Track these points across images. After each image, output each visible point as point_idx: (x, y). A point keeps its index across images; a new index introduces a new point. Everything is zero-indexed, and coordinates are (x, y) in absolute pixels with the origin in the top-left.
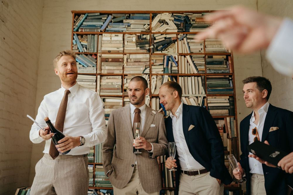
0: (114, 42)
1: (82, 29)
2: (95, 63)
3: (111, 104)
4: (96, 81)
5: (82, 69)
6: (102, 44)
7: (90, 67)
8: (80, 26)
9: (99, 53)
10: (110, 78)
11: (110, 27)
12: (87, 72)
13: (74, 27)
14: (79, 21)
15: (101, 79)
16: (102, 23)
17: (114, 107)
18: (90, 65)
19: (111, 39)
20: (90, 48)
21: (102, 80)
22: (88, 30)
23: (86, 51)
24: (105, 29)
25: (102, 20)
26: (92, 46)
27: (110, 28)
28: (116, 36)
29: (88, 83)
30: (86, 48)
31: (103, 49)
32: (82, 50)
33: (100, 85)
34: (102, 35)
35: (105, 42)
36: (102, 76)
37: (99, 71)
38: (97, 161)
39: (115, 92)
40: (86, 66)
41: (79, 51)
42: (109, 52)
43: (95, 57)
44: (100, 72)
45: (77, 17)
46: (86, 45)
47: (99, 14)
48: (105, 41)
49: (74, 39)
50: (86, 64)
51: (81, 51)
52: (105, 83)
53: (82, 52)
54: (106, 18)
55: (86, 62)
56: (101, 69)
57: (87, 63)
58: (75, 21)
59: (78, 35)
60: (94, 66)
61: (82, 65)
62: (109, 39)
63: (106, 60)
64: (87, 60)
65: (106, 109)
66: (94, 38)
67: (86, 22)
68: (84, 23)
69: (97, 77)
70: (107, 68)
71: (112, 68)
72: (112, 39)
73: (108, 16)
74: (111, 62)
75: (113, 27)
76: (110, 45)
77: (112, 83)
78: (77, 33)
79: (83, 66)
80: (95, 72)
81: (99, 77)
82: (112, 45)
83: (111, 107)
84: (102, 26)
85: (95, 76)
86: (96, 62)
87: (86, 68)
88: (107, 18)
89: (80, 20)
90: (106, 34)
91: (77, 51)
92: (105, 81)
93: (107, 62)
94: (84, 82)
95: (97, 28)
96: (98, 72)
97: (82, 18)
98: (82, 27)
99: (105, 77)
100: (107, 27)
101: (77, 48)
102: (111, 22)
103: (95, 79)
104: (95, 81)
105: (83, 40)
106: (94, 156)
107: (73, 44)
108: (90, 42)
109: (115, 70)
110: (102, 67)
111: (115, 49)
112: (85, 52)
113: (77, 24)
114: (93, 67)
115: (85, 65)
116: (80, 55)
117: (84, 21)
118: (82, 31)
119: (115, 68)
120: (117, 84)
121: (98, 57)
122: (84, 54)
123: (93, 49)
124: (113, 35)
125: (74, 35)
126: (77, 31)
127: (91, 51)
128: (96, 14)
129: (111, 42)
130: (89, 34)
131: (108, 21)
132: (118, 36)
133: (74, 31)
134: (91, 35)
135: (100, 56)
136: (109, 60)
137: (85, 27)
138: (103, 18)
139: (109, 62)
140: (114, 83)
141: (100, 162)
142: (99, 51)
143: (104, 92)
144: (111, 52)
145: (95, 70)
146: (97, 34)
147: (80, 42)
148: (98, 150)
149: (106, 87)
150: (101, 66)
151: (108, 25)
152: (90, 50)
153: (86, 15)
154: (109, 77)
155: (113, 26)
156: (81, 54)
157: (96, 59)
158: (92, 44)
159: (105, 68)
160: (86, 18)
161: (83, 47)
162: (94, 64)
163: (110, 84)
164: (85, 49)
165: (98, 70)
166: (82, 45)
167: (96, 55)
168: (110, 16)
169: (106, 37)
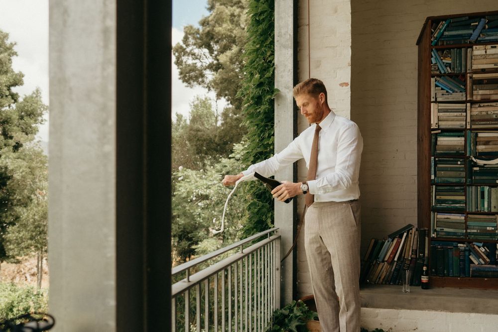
0: (491, 56)
1: (443, 41)
2: (463, 87)
3: (486, 140)
4: (466, 112)
5: (447, 96)
6: (473, 60)
7: (457, 92)
8: (440, 37)
9: (469, 73)
10: (484, 106)
11: (484, 35)
12: (453, 99)
13: (432, 40)
14: (438, 30)
15: (471, 107)
16: (471, 31)
17: (490, 143)
18: (456, 90)
19: (486, 52)
20: (455, 66)
21: (473, 109)
22: (452, 42)
23: (450, 71)
24: (477, 39)
25: (471, 27)
26: (458, 64)
27: (484, 37)
28: (492, 47)
29: (455, 114)
30: (450, 68)
31: (475, 67)
32: (445, 71)
33: (471, 116)
34: (472, 47)
35: (477, 57)
36: (473, 103)
37: (470, 97)
38: (469, 209)
39: (492, 124)
40: (451, 92)
41: (440, 72)
42: (483, 71)
43: (463, 80)
44: (471, 99)
45: (434, 24)
46: (450, 64)
47: (467, 18)
48: (477, 55)
49: (432, 57)
50: (450, 89)
51: (443, 72)
52: (477, 113)
53: (445, 73)
54: (477, 24)
55: (451, 87)
56: (472, 95)
57: (453, 88)
58: (433, 30)
59: (437, 50)
60: (462, 90)
61: (445, 91)
62: (483, 52)
63: (479, 83)
64: (451, 83)
65: (480, 146)
66: (460, 53)
67: (448, 31)
68: (446, 33)
69: (466, 106)
70: (481, 92)
71: (487, 92)
72: (488, 53)
73: (480, 21)
74: (486, 84)
75: (489, 36)
76: (485, 61)
77: (487, 112)
78: (437, 47)
79: (447, 92)
80: (464, 99)
81: (469, 104)
82: (488, 61)
83: (487, 143)
84: (472, 34)
85: (465, 105)
86: (465, 85)
87: (451, 94)
88: (479, 23)
89: (440, 29)
90: (478, 47)
91: (438, 72)
92: (476, 110)
93: (480, 85)
94: (449, 112)
95: (464, 38)
96: (468, 99)
97: (442, 26)
98: (442, 39)
99: (477, 106)
100: (479, 36)
101: (437, 69)
102: (484, 28)
103: (465, 107)
104: (464, 110)
105: (445, 57)
106: (466, 203)
107: (432, 63)
108: (455, 58)
109: (492, 95)
110: (474, 91)
111: (492, 66)
112: (449, 73)
113: (435, 36)
114: (461, 92)
115: (449, 91)
116: (442, 77)
117: (445, 30)
118: (443, 44)
119: (492, 92)
120: (494, 114)
121: (468, 78)
122: (447, 76)
123: (459, 69)
124: (489, 47)
125: (432, 50)
126: (436, 44)
127: (456, 71)
128: (464, 19)
129: (485, 56)
130: (454, 48)
131: (480, 27)
132: (495, 47)
133: (432, 45)
134: (456, 49)
135: (471, 78)
136: (483, 81)
137: (446, 39)
138: (472, 24)
139: (483, 84)
140: (489, 113)
141: (473, 211)
142: (469, 70)
143: (477, 125)
144: (486, 70)
145: (465, 96)
146: (464, 47)
147: (442, 60)
148: (470, 197)
149: (479, 118)
150: (472, 90)
151: (481, 33)
152: (456, 69)
153: (448, 21)
154: (482, 105)
155: (487, 34)
156: (444, 76)
157: (465, 81)
158: (458, 62)
159: (478, 92)
160: (448, 26)
161: (446, 66)
162: (463, 89)
163: (484, 113)
164: (448, 68)
165: (468, 96)
166: (444, 63)
167: (464, 76)
168: (483, 19)
169: (478, 51)
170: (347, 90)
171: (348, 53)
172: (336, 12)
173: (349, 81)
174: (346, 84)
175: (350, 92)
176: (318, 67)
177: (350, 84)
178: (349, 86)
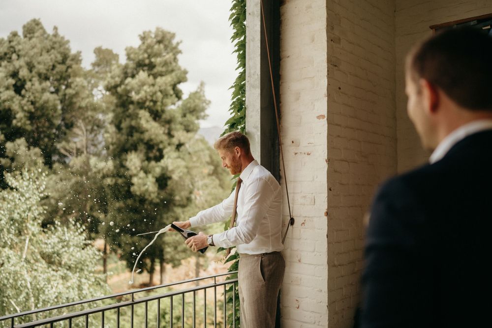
47: (476, 22)
54: (489, 27)
128: (472, 23)
170: (324, 123)
171: (324, 82)
172: (313, 41)
173: (325, 113)
174: (323, 116)
175: (327, 125)
176: (298, 99)
177: (326, 116)
178: (326, 118)
